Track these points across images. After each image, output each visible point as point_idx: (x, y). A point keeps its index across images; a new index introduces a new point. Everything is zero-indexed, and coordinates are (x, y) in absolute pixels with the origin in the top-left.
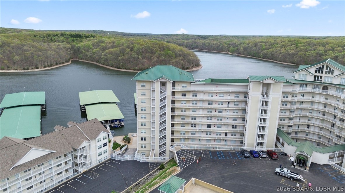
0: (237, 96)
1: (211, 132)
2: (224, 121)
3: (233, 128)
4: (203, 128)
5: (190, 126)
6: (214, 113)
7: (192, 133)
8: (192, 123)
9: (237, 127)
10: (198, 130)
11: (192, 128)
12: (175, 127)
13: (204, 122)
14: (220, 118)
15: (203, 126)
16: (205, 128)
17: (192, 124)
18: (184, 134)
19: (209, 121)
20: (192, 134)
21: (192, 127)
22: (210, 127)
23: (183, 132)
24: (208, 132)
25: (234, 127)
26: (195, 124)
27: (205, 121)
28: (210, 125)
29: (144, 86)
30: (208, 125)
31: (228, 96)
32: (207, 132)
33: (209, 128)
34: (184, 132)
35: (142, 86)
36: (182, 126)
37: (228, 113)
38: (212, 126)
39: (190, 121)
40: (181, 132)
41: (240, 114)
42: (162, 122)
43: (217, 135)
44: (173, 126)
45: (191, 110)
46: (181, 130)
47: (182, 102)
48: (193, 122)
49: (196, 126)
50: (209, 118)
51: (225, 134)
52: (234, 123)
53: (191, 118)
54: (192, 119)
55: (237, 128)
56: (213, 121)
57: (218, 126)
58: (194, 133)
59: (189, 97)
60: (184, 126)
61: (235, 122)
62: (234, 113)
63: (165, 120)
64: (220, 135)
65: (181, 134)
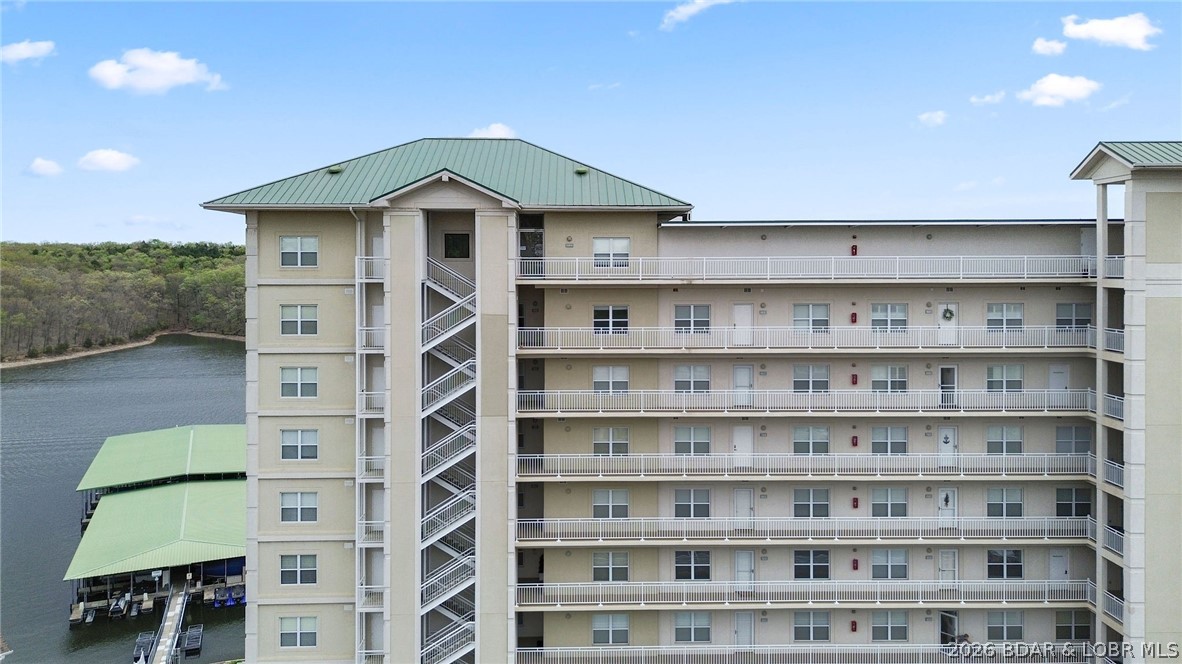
0: (1007, 315)
1: (827, 613)
2: (925, 519)
3: (995, 572)
4: (767, 584)
5: (669, 567)
6: (846, 460)
7: (683, 624)
8: (685, 542)
9: (1028, 564)
10: (731, 596)
11: (685, 585)
12: (547, 586)
13: (773, 533)
14: (891, 497)
15: (764, 569)
16: (779, 579)
17: (682, 554)
18: (621, 638)
19: (811, 522)
20: (682, 635)
21: (682, 574)
22: (822, 573)
23: (611, 625)
24: (806, 612)
25: (1005, 563)
26: (704, 554)
27: (776, 519)
28: (822, 554)
29: (310, 259)
30: (801, 554)
31: (942, 322)
32: (797, 613)
33: (811, 584)
34: (621, 625)
35: (288, 259)
36: (600, 575)
37: (946, 456)
38: (839, 567)
39: (663, 523)
40: (600, 625)
41: (1041, 459)
42: (443, 540)
43: (879, 634)
44: (532, 572)
45: (668, 439)
46: (601, 607)
47: (601, 374)
48: (688, 530)
49: (717, 567)
50: (811, 498)
51: (934, 629)
52: (1004, 531)
53: (668, 505)
54: (682, 511)
55: (1025, 571)
56: (845, 521)
57: (880, 561)
58: (703, 623)
59: (652, 332)
60: (621, 575)
61: (1004, 522)
62: (994, 448)
63: (470, 528)
64: (901, 634)
65: (600, 638)
